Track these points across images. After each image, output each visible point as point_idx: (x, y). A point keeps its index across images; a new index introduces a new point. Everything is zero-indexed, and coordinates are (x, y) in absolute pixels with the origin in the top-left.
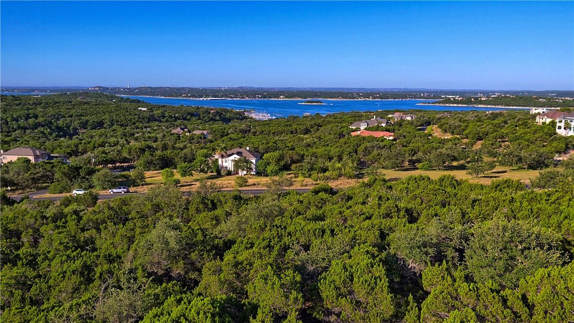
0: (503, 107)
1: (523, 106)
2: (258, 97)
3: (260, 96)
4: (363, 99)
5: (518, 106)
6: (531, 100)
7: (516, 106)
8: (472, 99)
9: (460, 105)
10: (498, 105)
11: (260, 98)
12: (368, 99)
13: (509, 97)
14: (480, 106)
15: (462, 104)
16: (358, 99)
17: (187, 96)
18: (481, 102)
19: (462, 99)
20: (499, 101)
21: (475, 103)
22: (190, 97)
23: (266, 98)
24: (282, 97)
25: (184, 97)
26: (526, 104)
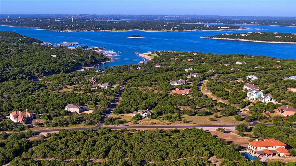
0: (254, 41)
1: (267, 41)
2: (99, 29)
3: (100, 28)
4: (166, 31)
5: (264, 41)
6: (272, 37)
7: (263, 40)
8: (236, 35)
9: (228, 39)
10: (251, 39)
11: (100, 30)
12: (169, 31)
13: (260, 33)
14: (240, 40)
15: (229, 38)
16: (163, 30)
17: (53, 29)
18: (241, 37)
19: (230, 35)
20: (252, 37)
21: (238, 38)
22: (55, 29)
23: (103, 30)
24: (114, 29)
25: (51, 29)
26: (269, 40)
